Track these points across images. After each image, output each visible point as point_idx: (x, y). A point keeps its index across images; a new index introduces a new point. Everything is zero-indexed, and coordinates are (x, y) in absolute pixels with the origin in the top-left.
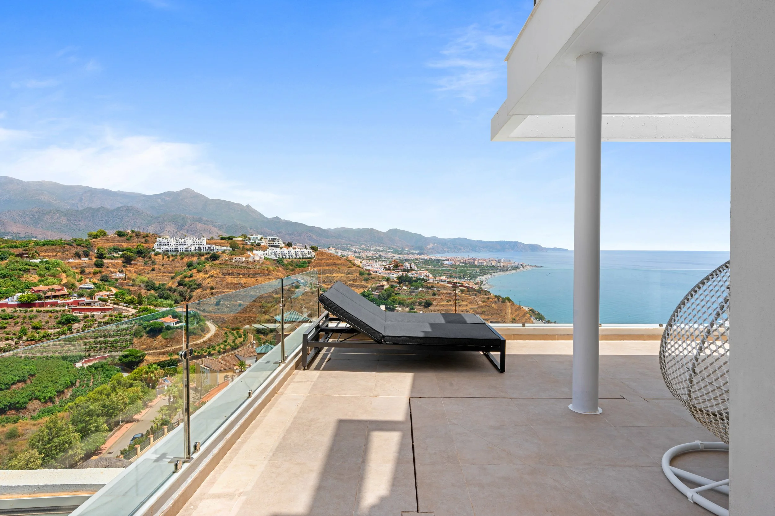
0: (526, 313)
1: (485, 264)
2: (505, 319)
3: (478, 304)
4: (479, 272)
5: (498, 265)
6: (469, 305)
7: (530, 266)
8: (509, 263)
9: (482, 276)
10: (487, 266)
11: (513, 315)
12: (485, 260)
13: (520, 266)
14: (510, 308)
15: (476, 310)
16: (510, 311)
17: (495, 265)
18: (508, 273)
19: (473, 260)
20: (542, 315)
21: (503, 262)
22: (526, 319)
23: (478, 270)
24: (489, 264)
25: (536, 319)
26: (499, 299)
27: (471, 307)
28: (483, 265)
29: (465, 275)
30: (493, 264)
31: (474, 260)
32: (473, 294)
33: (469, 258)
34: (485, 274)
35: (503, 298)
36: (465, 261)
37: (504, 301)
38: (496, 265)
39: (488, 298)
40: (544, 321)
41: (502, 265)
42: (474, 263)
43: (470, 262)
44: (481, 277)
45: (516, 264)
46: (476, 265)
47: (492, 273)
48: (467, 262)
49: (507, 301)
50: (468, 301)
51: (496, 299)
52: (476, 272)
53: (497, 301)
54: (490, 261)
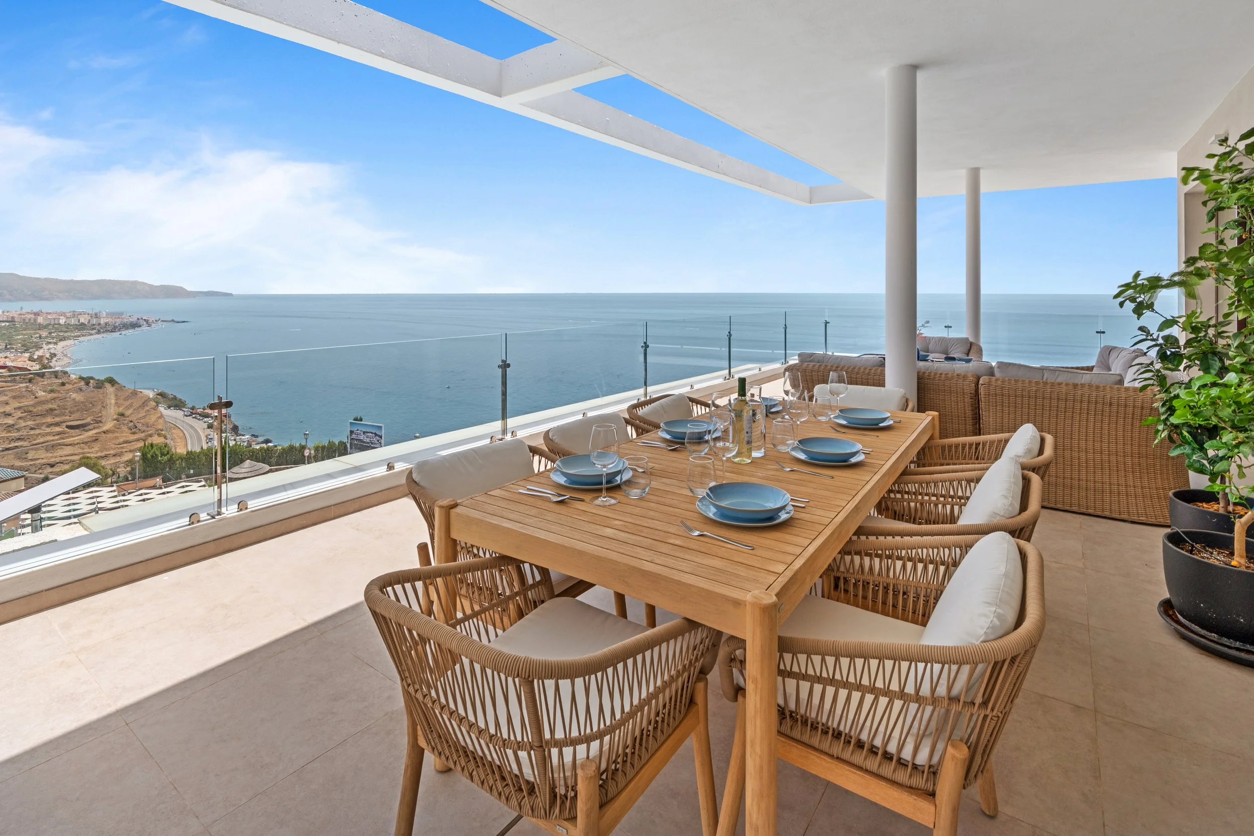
0: (149, 399)
1: (62, 321)
2: (100, 417)
3: (36, 398)
4: (47, 337)
5: (94, 321)
6: (11, 401)
7: (162, 321)
8: (119, 318)
9: (56, 343)
10: (67, 326)
11: (119, 407)
12: (63, 314)
13: (141, 322)
14: (113, 397)
15: (31, 409)
16: (113, 401)
17: (86, 323)
18: (116, 334)
19: (32, 316)
20: (180, 400)
21: (104, 316)
22: (148, 410)
23: (44, 334)
24: (73, 321)
25: (169, 407)
26: (89, 382)
27: (17, 405)
28: (59, 324)
29: (10, 344)
30: (82, 320)
31: (37, 314)
32: (24, 379)
33: (24, 311)
34: (61, 340)
35: (98, 380)
36: (13, 318)
37: (100, 385)
38: (89, 322)
39: (63, 384)
40: (185, 409)
41: (102, 321)
42: (35, 320)
43: (24, 320)
44: (51, 346)
45: (134, 319)
46: (40, 324)
47: (79, 336)
48: (16, 320)
49: (108, 385)
50: (10, 394)
51: (83, 383)
52: (40, 337)
53: (84, 387)
54: (75, 314)
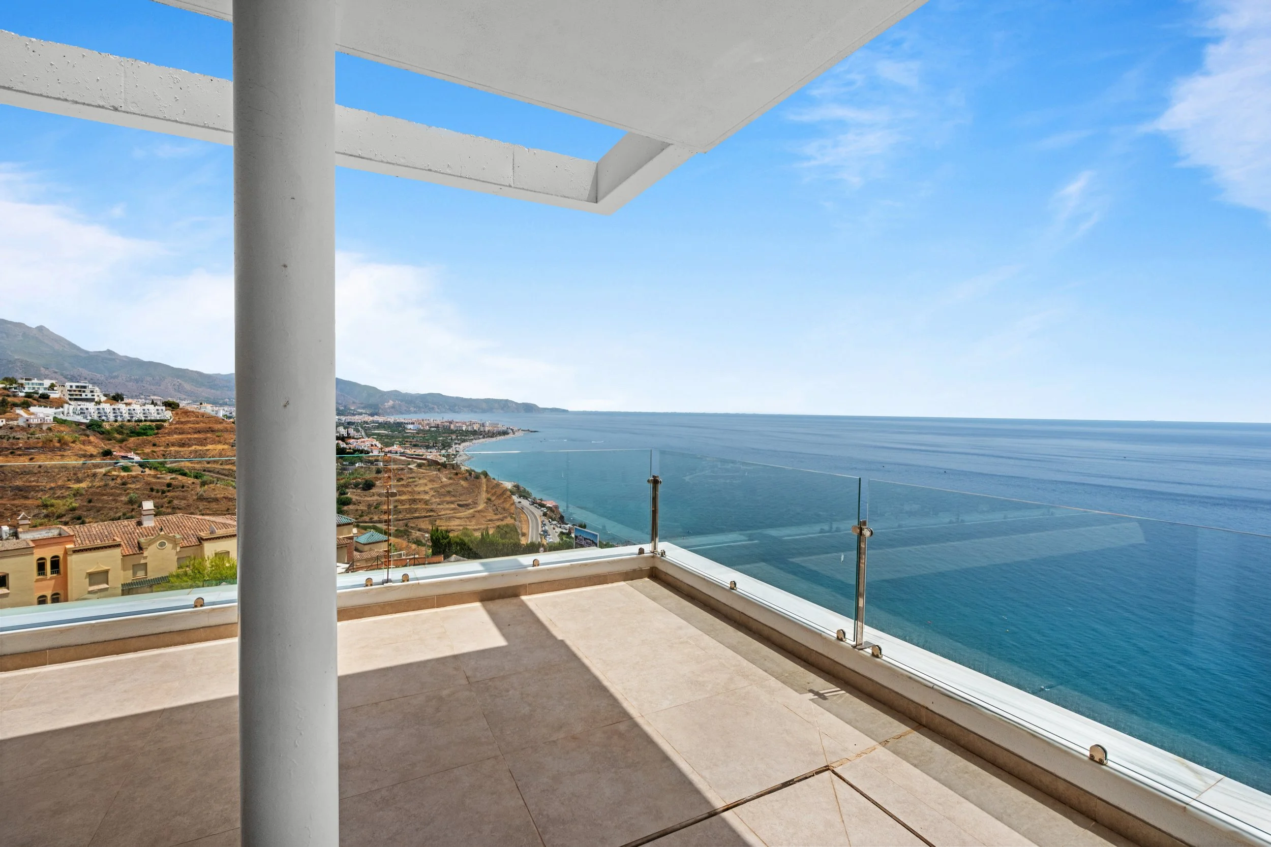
0: (506, 490)
1: (464, 428)
2: (477, 499)
3: (441, 482)
4: (455, 439)
5: (482, 429)
6: (428, 483)
7: (522, 430)
8: (496, 427)
9: (459, 444)
10: (467, 431)
11: (488, 493)
12: (464, 423)
13: (510, 431)
14: (485, 486)
15: (439, 490)
16: (485, 489)
17: (477, 430)
18: (494, 439)
19: (448, 424)
20: (528, 492)
21: (488, 425)
22: (505, 498)
23: (454, 437)
24: (470, 429)
25: (520, 497)
26: (472, 474)
27: (432, 486)
28: (462, 430)
29: (436, 443)
30: (475, 428)
31: (451, 423)
32: (436, 468)
33: (444, 420)
34: (463, 442)
35: (477, 473)
36: (438, 425)
37: (477, 477)
38: (479, 430)
39: (457, 474)
40: (530, 499)
41: (487, 429)
42: (450, 427)
43: (444, 426)
44: (457, 446)
45: (504, 429)
46: (452, 430)
47: (472, 440)
48: (440, 426)
49: (482, 477)
50: (428, 479)
51: (468, 474)
52: (452, 439)
53: (469, 477)
54: (471, 424)
